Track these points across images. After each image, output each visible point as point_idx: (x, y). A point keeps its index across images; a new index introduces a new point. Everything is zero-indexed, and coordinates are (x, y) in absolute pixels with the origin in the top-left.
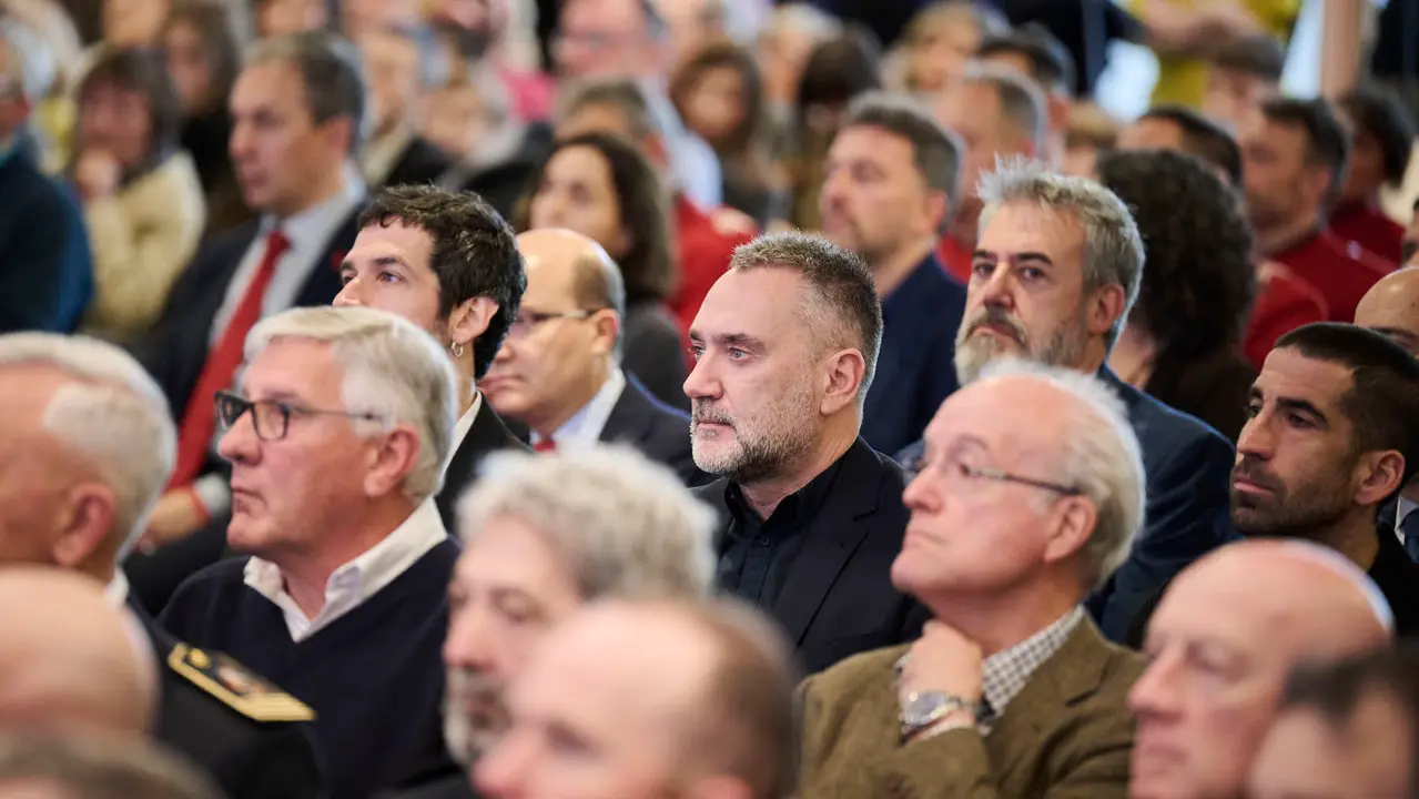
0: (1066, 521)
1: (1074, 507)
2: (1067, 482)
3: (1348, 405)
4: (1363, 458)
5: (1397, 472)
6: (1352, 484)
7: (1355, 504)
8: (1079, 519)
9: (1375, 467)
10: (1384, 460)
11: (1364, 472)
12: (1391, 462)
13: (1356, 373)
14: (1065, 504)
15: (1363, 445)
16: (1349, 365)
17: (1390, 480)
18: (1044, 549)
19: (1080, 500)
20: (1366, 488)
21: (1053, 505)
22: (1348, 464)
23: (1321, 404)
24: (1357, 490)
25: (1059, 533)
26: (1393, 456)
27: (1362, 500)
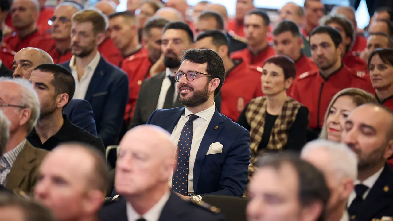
0: (24, 115)
1: (25, 111)
2: (23, 105)
3: (53, 83)
4: (58, 96)
5: (67, 99)
6: (56, 103)
7: (57, 108)
8: (27, 114)
9: (61, 98)
10: (63, 96)
11: (59, 99)
12: (65, 96)
13: (54, 75)
14: (22, 111)
15: (58, 92)
16: (53, 73)
17: (65, 101)
18: (19, 122)
19: (27, 109)
20: (59, 103)
21: (20, 111)
22: (54, 98)
23: (46, 83)
24: (57, 104)
25: (22, 118)
26: (66, 95)
27: (59, 106)
